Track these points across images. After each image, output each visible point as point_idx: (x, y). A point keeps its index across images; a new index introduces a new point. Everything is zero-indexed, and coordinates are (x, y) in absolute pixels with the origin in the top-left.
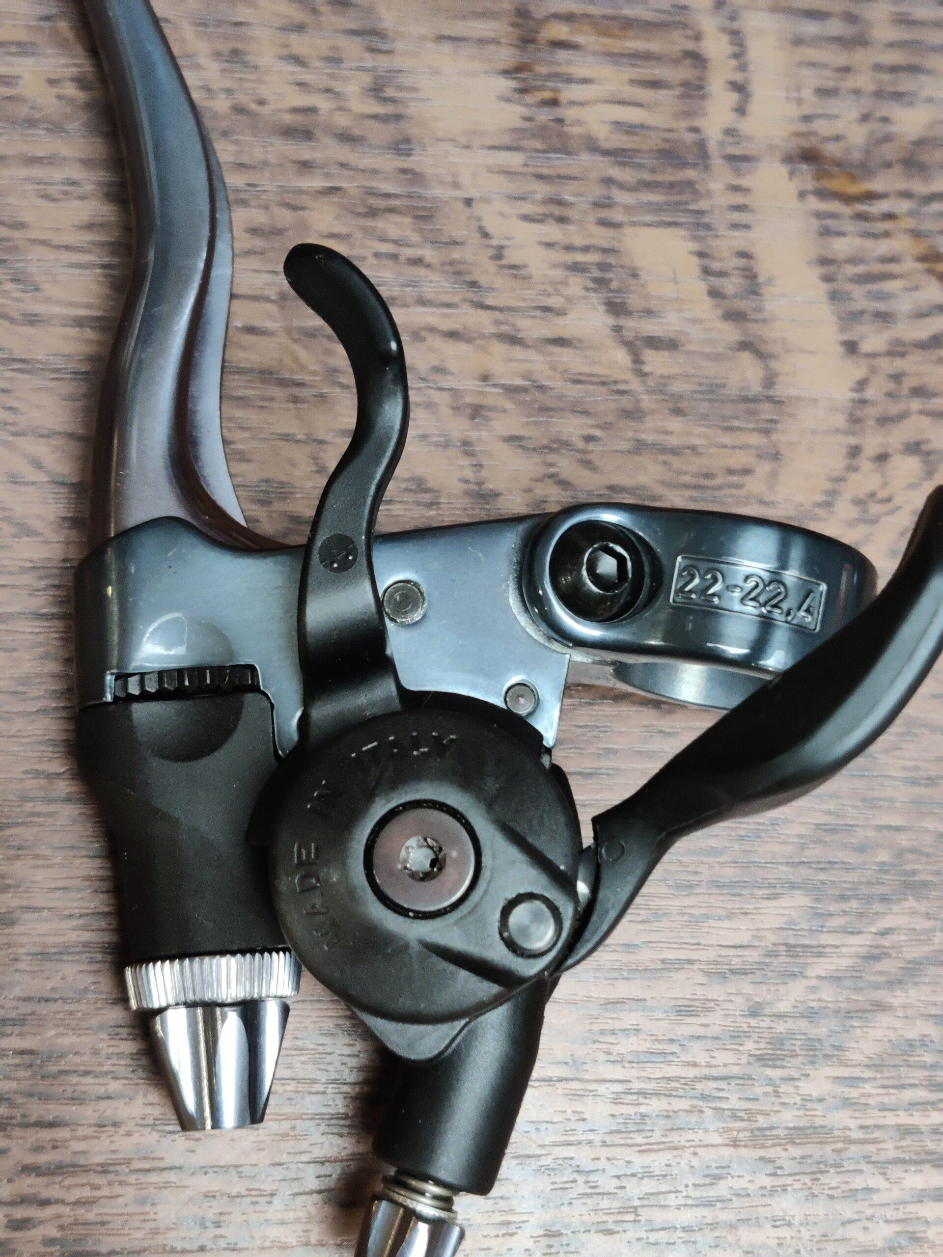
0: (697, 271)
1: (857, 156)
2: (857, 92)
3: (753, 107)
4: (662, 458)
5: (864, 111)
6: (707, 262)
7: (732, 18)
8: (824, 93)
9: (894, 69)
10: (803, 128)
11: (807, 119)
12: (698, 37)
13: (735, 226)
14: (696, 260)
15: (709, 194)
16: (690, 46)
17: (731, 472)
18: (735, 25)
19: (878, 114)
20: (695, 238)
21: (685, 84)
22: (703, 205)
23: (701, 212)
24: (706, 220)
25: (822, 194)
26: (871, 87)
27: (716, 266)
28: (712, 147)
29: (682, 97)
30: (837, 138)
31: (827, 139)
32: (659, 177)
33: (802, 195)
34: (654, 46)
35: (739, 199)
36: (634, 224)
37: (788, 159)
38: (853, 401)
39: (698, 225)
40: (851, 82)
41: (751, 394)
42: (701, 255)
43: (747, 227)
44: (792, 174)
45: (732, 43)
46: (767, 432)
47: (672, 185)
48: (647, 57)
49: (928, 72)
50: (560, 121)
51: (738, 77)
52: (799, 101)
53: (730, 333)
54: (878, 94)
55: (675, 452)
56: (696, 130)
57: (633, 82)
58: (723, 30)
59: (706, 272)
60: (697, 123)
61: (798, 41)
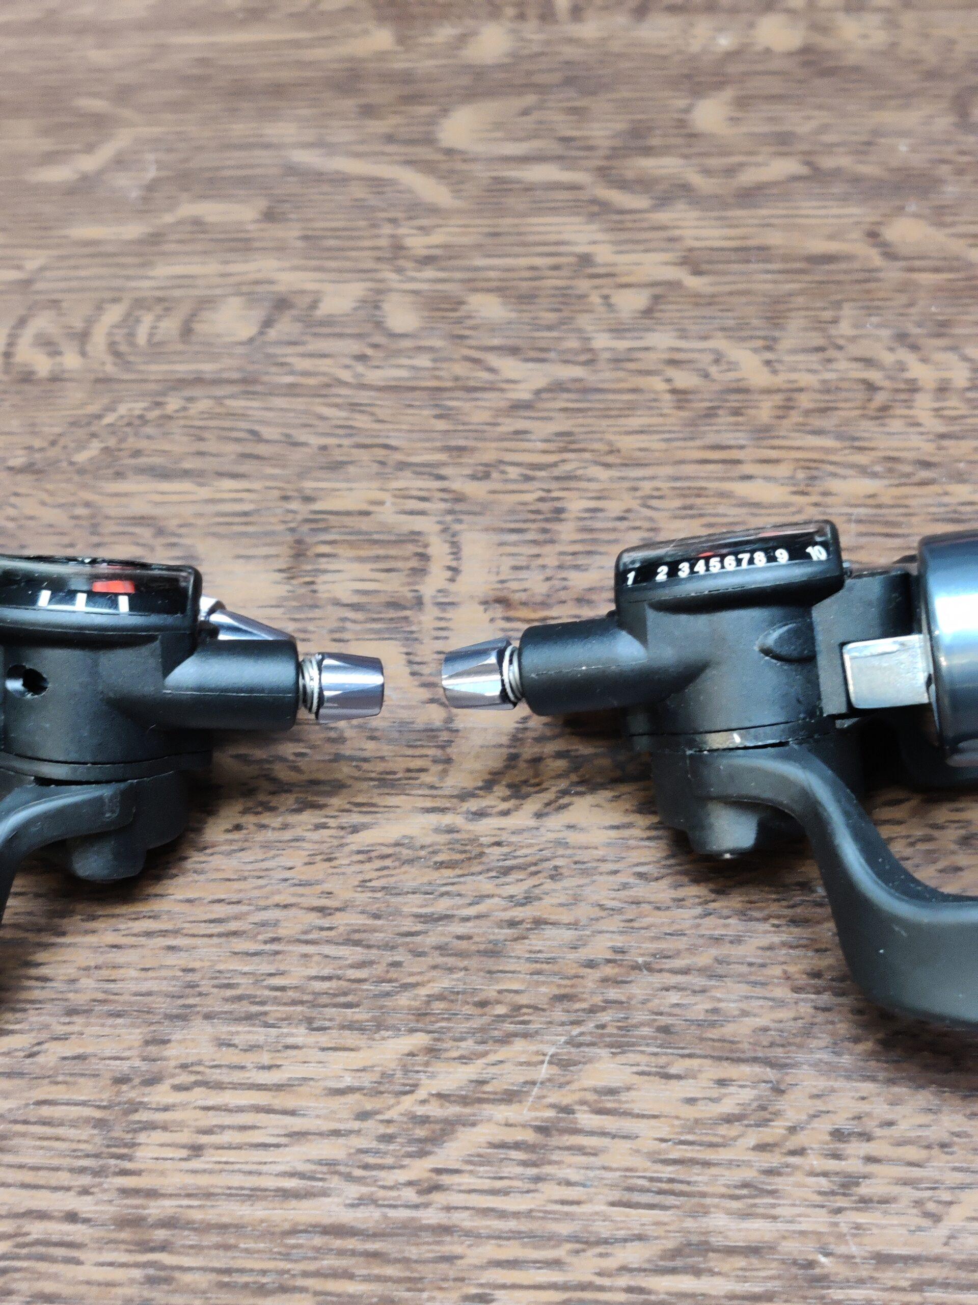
0: (404, 662)
1: (539, 599)
2: (544, 567)
3: (461, 578)
4: (354, 764)
5: (549, 575)
6: (411, 657)
7: (454, 535)
8: (516, 568)
9: (574, 554)
10: (499, 586)
11: (502, 582)
12: (426, 546)
13: (437, 638)
14: (404, 656)
15: (420, 623)
16: (420, 550)
17: (409, 770)
18: (455, 539)
19: (559, 576)
20: (404, 646)
21: (413, 569)
22: (414, 628)
23: (412, 632)
24: (415, 636)
25: (508, 619)
26: (556, 563)
27: (417, 659)
28: (427, 599)
29: (408, 575)
30: (525, 590)
31: (514, 591)
32: (382, 616)
33: (492, 620)
34: (393, 552)
35: (442, 624)
36: (357, 640)
37: (485, 603)
38: (517, 729)
39: (407, 639)
40: (540, 561)
41: (434, 727)
42: (408, 654)
43: (446, 638)
44: (486, 610)
45: (452, 547)
46: (443, 747)
47: (392, 619)
48: (387, 557)
49: (601, 554)
50: (315, 591)
51: (454, 564)
52: (498, 573)
53: (425, 694)
54: (561, 567)
55: (365, 760)
56: (416, 591)
57: (372, 570)
58: (446, 541)
59: (410, 662)
60: (416, 588)
61: (501, 544)
